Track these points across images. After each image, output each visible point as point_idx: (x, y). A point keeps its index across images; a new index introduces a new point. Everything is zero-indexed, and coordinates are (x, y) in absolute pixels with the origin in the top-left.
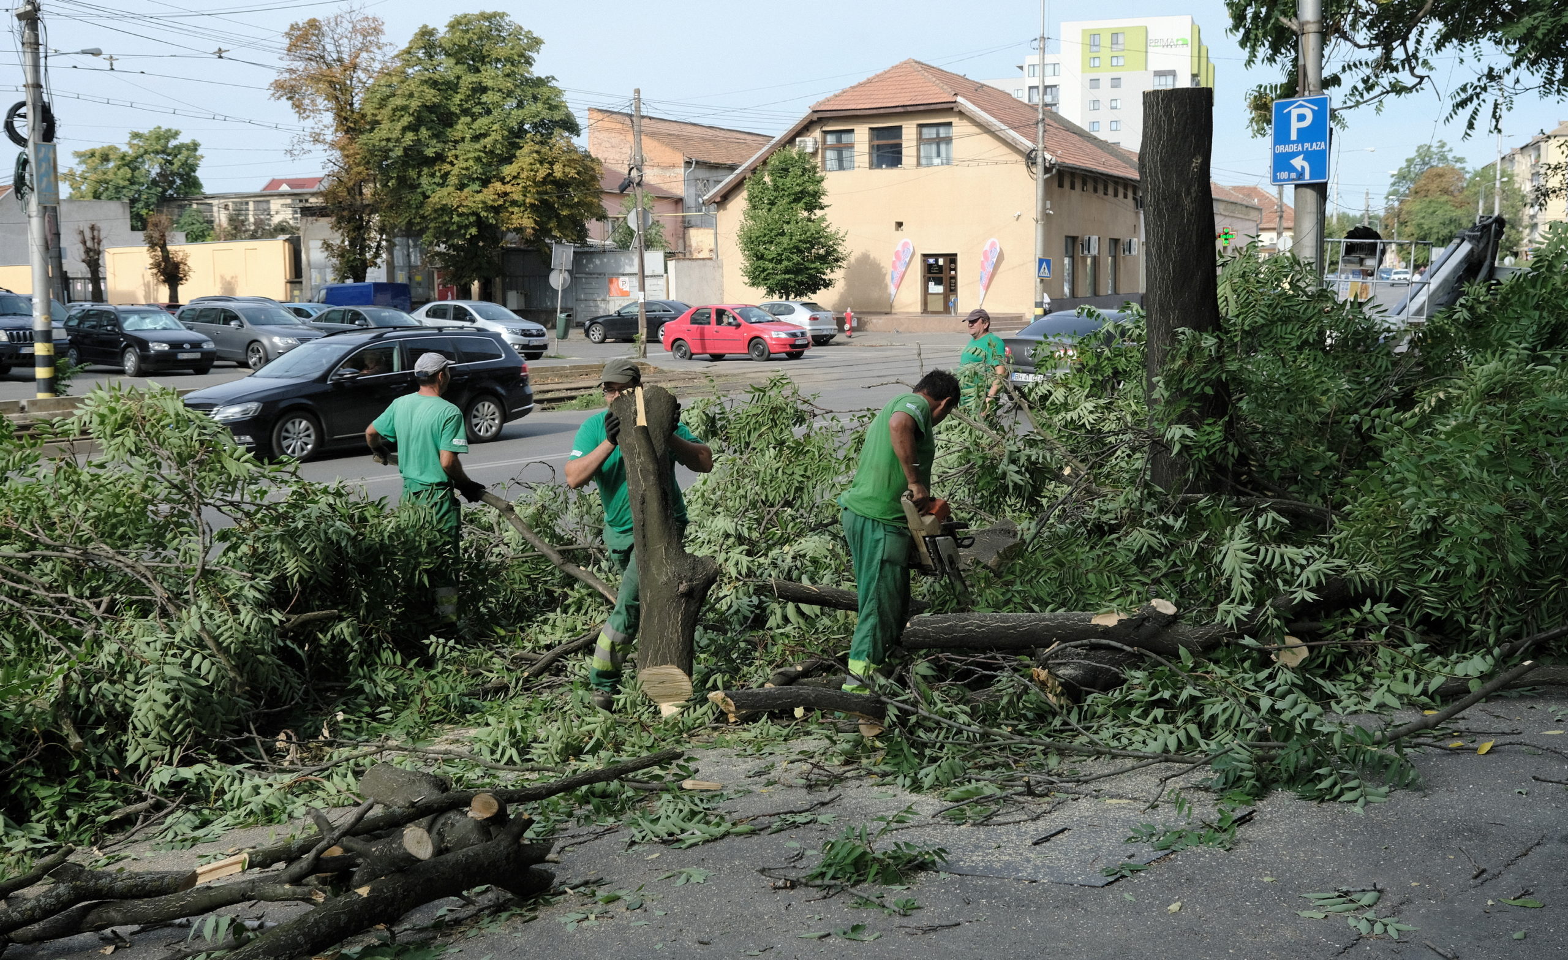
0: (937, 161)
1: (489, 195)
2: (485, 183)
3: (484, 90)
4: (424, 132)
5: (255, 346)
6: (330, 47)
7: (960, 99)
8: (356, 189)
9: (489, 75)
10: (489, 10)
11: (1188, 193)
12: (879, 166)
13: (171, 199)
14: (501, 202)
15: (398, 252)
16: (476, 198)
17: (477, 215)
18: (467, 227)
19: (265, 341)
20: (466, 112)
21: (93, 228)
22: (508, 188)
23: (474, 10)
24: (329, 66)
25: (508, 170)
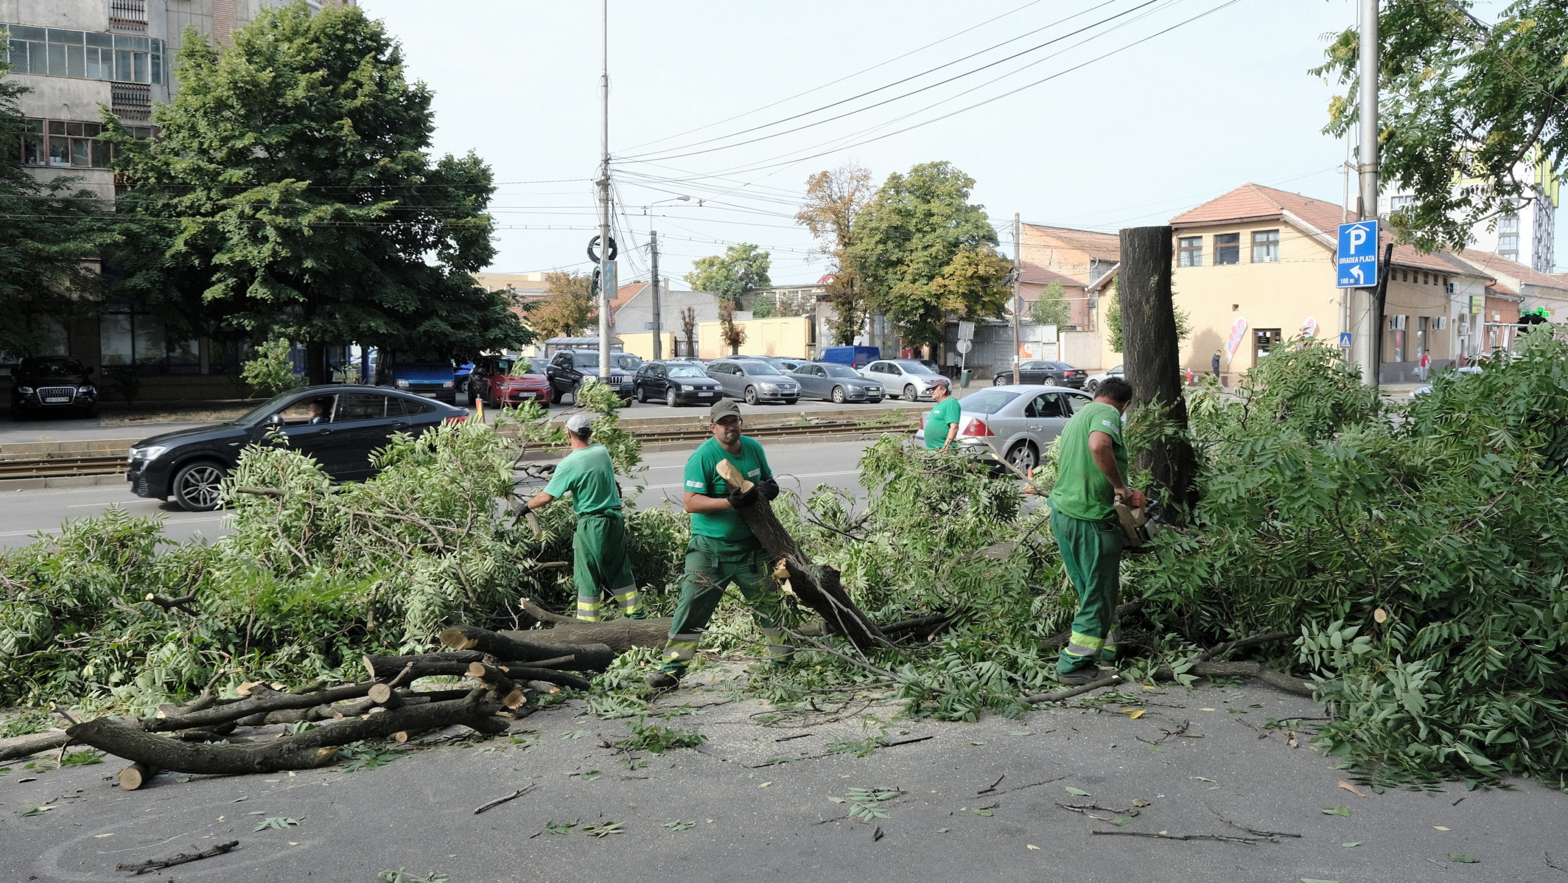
0: (1267, 259)
1: (934, 286)
2: (931, 278)
3: (933, 215)
4: (890, 244)
5: (750, 388)
6: (836, 189)
7: (1285, 212)
8: (851, 283)
9: (935, 206)
10: (937, 160)
11: (1148, 302)
12: (1221, 262)
13: (751, 289)
14: (942, 291)
15: (877, 326)
16: (923, 290)
17: (924, 300)
18: (917, 309)
19: (756, 385)
20: (919, 230)
21: (689, 310)
22: (947, 282)
23: (926, 161)
24: (835, 202)
25: (947, 270)
